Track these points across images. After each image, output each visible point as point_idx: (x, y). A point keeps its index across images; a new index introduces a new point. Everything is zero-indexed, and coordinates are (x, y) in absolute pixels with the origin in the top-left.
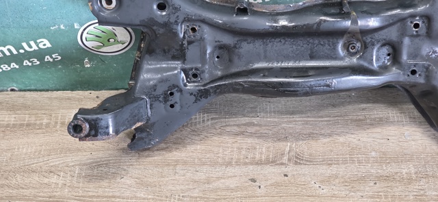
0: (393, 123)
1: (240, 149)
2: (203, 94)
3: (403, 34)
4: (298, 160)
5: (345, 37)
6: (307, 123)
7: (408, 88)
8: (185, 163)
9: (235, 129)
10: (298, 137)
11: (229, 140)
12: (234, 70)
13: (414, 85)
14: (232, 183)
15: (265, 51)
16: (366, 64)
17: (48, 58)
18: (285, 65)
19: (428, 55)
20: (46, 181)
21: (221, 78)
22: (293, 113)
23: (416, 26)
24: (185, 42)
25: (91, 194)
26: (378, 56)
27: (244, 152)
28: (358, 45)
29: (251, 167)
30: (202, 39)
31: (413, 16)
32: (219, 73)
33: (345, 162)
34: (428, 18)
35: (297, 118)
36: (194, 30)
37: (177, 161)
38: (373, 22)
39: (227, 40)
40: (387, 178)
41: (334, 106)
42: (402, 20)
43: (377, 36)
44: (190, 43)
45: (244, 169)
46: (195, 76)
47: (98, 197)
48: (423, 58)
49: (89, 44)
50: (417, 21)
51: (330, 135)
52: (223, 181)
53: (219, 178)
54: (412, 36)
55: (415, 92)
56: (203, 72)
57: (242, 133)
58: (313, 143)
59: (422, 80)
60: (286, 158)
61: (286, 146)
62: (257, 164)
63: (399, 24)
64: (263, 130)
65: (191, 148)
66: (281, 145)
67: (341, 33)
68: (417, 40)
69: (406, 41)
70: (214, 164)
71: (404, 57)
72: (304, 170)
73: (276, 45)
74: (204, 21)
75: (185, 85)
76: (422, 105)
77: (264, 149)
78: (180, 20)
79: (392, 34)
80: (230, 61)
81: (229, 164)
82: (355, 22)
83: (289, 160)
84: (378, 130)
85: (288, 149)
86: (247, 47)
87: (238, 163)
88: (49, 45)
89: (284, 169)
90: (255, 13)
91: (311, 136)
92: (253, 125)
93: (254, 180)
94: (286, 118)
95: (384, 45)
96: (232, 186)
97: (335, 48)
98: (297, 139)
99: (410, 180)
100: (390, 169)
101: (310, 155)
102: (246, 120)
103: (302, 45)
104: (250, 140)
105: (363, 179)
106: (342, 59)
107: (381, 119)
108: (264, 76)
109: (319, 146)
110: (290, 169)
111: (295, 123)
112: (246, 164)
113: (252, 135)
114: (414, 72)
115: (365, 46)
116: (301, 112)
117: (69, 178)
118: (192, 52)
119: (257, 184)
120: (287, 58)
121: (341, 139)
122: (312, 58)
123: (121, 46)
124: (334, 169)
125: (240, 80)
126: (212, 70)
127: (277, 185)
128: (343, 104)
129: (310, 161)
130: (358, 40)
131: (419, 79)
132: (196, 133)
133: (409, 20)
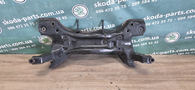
0: (115, 62)
1: (78, 68)
2: (68, 53)
3: (117, 39)
4: (92, 71)
5: (103, 40)
6: (95, 62)
7: (118, 53)
8: (64, 71)
9: (78, 63)
10: (92, 65)
11: (76, 66)
12: (76, 47)
13: (120, 52)
14: (75, 76)
15: (84, 43)
16: (108, 47)
17: (32, 46)
18: (88, 46)
19: (123, 45)
20: (27, 76)
21: (72, 49)
22: (92, 60)
23: (120, 37)
24: (64, 40)
25: (38, 79)
26: (111, 45)
27: (79, 69)
28: (106, 42)
29: (80, 72)
30: (68, 39)
31: (119, 35)
32: (72, 48)
33: (103, 71)
34: (123, 35)
35: (92, 61)
36: (66, 37)
37: (62, 71)
38: (109, 36)
39: (74, 40)
40: (113, 75)
41: (101, 58)
42: (117, 36)
43: (111, 39)
44: (65, 40)
45: (79, 73)
46: (66, 49)
47: (40, 80)
48: (122, 45)
49: (42, 42)
50: (120, 36)
51: (100, 65)
52: (73, 76)
53: (72, 75)
54: (119, 40)
55: (120, 54)
56: (68, 48)
57: (79, 64)
58: (96, 66)
59: (121, 51)
60: (89, 70)
61: (89, 67)
62: (82, 71)
63: (116, 37)
64: (84, 63)
65: (66, 68)
66: (88, 67)
67: (102, 38)
68: (120, 41)
69: (118, 41)
70: (71, 71)
71: (117, 45)
72: (94, 73)
73: (86, 41)
74: (68, 35)
75: (63, 51)
76: (122, 57)
77: (84, 68)
78: (62, 34)
79: (114, 39)
80: (75, 45)
81: (75, 71)
82: (105, 36)
83: (90, 71)
84: (111, 64)
85: (90, 68)
86: (79, 42)
87: (77, 71)
88: (32, 42)
89: (88, 73)
90: (81, 33)
91: (95, 65)
92: (82, 62)
93: (81, 76)
94: (90, 61)
95: (112, 42)
96: (75, 77)
97: (101, 42)
98: (92, 66)
99: (119, 76)
100: (114, 73)
101: (95, 69)
102: (81, 61)
103: (93, 41)
104: (81, 66)
105: (108, 76)
106: (102, 45)
107: (112, 61)
108: (83, 49)
109: (97, 67)
110: (90, 73)
111: (92, 62)
112: (79, 71)
113: (81, 64)
114: (119, 49)
115: (108, 42)
116: (93, 59)
117: (33, 75)
118: (65, 43)
119: (82, 76)
120: (89, 45)
121: (103, 66)
122: (95, 45)
123: (51, 43)
124: (101, 73)
125: (77, 50)
126: (70, 47)
127: (86, 77)
128: (103, 58)
129: (95, 71)
130: (106, 41)
131: (121, 50)
132: (68, 64)
133: (118, 36)
